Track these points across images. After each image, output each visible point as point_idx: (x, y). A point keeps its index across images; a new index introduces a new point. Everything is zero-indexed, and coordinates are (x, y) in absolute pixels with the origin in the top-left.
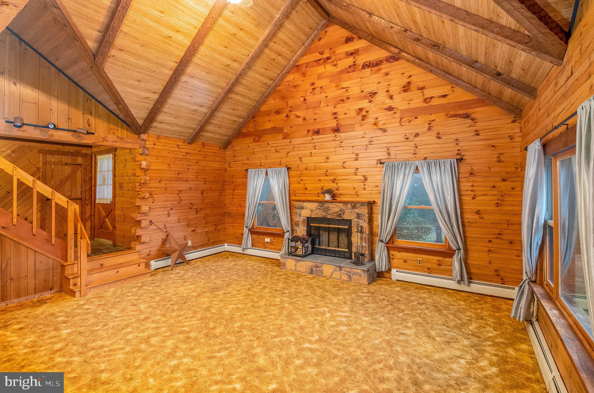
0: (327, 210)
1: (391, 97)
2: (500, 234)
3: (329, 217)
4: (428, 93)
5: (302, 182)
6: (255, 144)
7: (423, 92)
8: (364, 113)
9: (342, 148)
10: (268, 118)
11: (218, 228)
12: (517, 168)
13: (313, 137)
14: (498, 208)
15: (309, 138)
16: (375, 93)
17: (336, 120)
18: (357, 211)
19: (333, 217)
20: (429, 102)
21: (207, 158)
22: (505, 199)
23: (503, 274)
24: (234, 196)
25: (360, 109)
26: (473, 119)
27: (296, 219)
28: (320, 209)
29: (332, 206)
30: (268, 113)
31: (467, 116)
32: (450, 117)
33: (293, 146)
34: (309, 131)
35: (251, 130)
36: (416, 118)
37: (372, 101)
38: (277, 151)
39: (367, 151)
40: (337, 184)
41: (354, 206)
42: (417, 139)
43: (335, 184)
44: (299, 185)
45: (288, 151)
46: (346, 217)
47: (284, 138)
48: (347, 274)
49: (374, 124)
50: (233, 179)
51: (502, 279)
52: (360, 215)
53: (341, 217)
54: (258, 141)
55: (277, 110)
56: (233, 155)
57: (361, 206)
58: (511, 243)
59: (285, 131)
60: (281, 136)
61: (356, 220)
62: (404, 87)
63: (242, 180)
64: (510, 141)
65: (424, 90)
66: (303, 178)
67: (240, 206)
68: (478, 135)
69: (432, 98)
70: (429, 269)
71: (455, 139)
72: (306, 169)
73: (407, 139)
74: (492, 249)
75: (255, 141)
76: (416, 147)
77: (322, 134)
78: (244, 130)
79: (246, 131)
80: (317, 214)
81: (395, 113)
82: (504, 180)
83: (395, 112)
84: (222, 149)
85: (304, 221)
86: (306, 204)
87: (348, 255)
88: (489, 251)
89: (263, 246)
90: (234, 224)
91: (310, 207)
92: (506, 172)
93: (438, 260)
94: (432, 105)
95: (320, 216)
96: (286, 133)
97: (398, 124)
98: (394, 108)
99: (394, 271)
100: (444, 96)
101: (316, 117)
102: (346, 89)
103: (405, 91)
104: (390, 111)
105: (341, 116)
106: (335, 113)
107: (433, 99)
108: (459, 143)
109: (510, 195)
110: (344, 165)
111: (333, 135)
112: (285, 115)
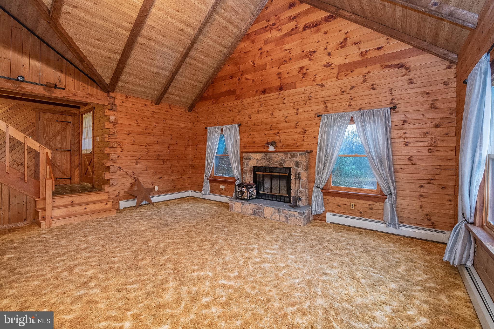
0: (270, 159)
1: (329, 54)
2: (432, 179)
3: (272, 166)
4: (364, 47)
5: (250, 136)
6: (214, 105)
7: (358, 47)
8: (304, 71)
9: (285, 105)
10: (223, 82)
11: (183, 177)
12: (451, 114)
13: (260, 96)
14: (430, 154)
15: (257, 97)
16: (315, 52)
17: (280, 79)
18: (296, 159)
19: (275, 166)
20: (365, 55)
21: (173, 118)
22: (438, 145)
23: (434, 219)
24: (197, 151)
25: (300, 68)
26: (407, 69)
27: (245, 168)
28: (264, 159)
29: (274, 156)
30: (223, 78)
31: (401, 66)
32: (385, 68)
33: (243, 105)
34: (257, 91)
35: (211, 94)
36: (352, 72)
37: (311, 59)
38: (231, 111)
39: (307, 106)
40: (280, 137)
41: (293, 155)
42: (352, 91)
43: (278, 137)
44: (248, 140)
45: (240, 110)
46: (286, 165)
47: (236, 99)
48: (285, 216)
49: (313, 80)
50: (196, 137)
51: (433, 223)
52: (299, 164)
53: (282, 165)
54: (215, 103)
55: (231, 75)
56: (196, 116)
57: (299, 155)
58: (443, 188)
59: (238, 92)
60: (234, 97)
61: (295, 167)
62: (341, 44)
63: (203, 136)
64: (445, 87)
65: (360, 45)
66: (252, 133)
67: (202, 159)
68: (412, 83)
69: (367, 51)
70: (361, 213)
71: (389, 89)
72: (254, 125)
73: (343, 92)
74: (423, 194)
75: (213, 103)
76: (352, 99)
77: (268, 93)
78: (205, 95)
79: (207, 95)
80: (261, 163)
81: (332, 69)
82: (437, 126)
83: (332, 67)
84: (187, 112)
85: (251, 169)
86: (253, 155)
87: (287, 199)
88: (421, 196)
89: (219, 192)
90: (197, 174)
91: (256, 158)
92: (440, 118)
93: (370, 205)
94: (367, 58)
95: (264, 165)
96: (238, 94)
97: (335, 79)
98: (331, 64)
99: (328, 215)
100: (379, 49)
101: (263, 78)
102: (288, 51)
103: (342, 47)
104: (327, 67)
105: (285, 75)
106: (279, 74)
107: (368, 53)
108: (393, 92)
109: (443, 141)
110: (286, 120)
111: (277, 93)
112: (238, 78)
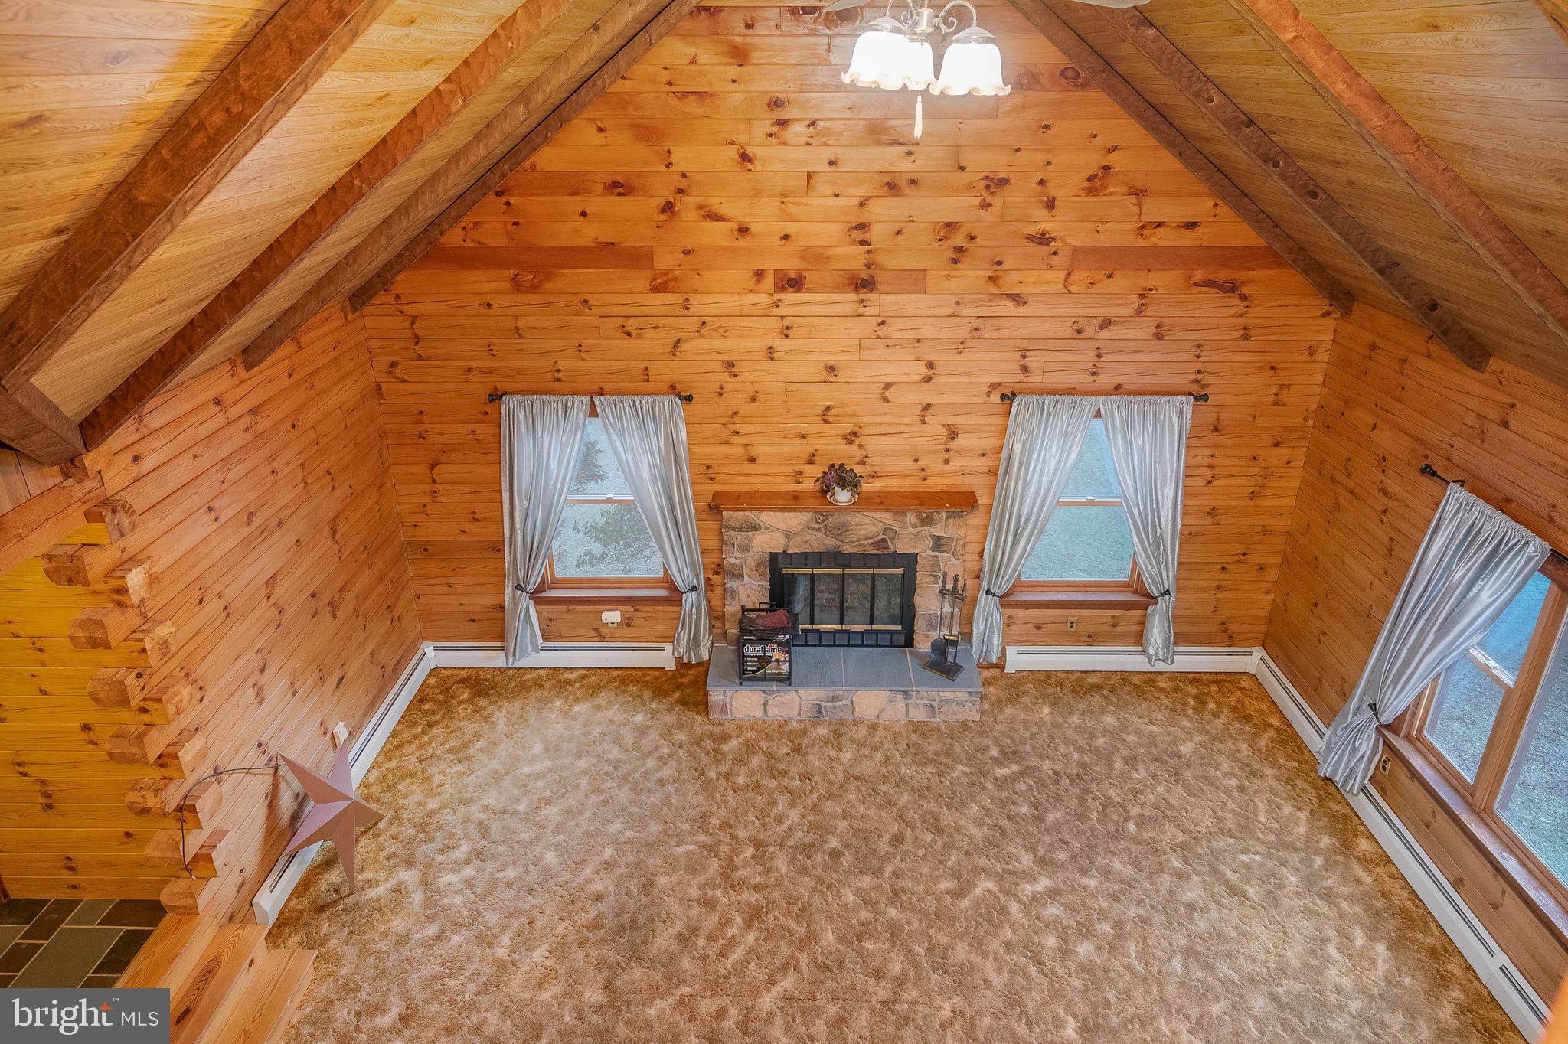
0: (841, 530)
1: (1050, 204)
2: (1244, 554)
3: (848, 549)
4: (1154, 210)
5: (736, 439)
6: (521, 298)
7: (1140, 205)
8: (959, 239)
9: (883, 342)
10: (577, 203)
12: (1306, 419)
13: (777, 296)
14: (1252, 503)
15: (763, 299)
16: (1003, 182)
17: (865, 248)
18: (937, 530)
19: (860, 550)
20: (1151, 235)
22: (1270, 485)
23: (1233, 627)
24: (436, 487)
25: (949, 225)
26: (1244, 298)
27: (733, 560)
28: (818, 530)
29: (857, 520)
30: (574, 185)
31: (1231, 288)
32: (1195, 284)
33: (697, 322)
34: (760, 274)
35: (498, 241)
36: (1110, 276)
37: (990, 205)
38: (629, 334)
39: (963, 356)
40: (860, 446)
41: (927, 517)
42: (1105, 334)
43: (855, 447)
44: (725, 449)
45: (678, 336)
46: (901, 547)
47: (656, 290)
48: (925, 705)
49: (990, 278)
50: (423, 427)
51: (1231, 637)
52: (943, 542)
53: (887, 548)
54: (534, 288)
55: (620, 179)
56: (408, 333)
57: (947, 518)
58: (1261, 569)
59: (665, 261)
60: (641, 280)
61: (929, 552)
62: (1089, 179)
63: (471, 427)
64: (1309, 359)
65: (1145, 200)
66: (743, 429)
67: (476, 520)
68: (1246, 337)
69: (1159, 225)
70: (1090, 636)
71: (1196, 343)
72: (753, 400)
73: (1079, 331)
74: (1223, 583)
75: (517, 285)
76: (1100, 356)
77: (811, 291)
78: (454, 237)
79: (469, 243)
80: (806, 542)
81: (1055, 253)
82: (1277, 445)
83: (1054, 250)
84: (351, 317)
85: (759, 564)
86: (766, 518)
87: (902, 639)
88: (1218, 587)
89: (593, 633)
90: (453, 580)
91: (782, 526)
92: (1285, 428)
93: (1113, 617)
94: (1155, 247)
95: (817, 547)
96: (666, 273)
97: (1059, 288)
98: (1053, 239)
99: (1011, 652)
100: (1191, 226)
101: (791, 228)
102: (905, 149)
103: (1091, 191)
104: (1040, 244)
105: (879, 233)
106: (862, 227)
107: (1162, 229)
108: (1203, 353)
109: (1281, 476)
110: (889, 395)
111: (853, 296)
112: (660, 201)
